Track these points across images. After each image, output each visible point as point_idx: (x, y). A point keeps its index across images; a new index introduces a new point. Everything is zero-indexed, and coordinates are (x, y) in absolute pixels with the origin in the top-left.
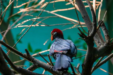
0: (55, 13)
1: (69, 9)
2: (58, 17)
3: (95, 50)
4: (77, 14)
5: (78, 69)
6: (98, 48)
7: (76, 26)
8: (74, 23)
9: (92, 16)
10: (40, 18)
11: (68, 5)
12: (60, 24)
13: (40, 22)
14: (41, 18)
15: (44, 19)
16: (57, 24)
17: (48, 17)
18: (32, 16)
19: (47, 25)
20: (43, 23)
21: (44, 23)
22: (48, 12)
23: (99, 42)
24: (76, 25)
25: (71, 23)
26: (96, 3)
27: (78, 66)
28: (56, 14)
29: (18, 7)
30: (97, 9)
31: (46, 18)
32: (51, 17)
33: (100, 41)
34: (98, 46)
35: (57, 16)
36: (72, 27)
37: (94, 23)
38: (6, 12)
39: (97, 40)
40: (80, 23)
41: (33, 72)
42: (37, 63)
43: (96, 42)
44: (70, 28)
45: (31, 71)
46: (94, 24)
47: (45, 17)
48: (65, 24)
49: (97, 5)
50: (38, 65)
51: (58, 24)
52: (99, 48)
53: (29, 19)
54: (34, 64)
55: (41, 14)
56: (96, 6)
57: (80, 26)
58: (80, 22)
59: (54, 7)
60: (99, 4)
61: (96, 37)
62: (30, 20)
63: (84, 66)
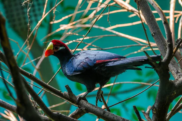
0: (114, 29)
1: (135, 23)
2: (117, 36)
3: (172, 84)
4: (145, 30)
5: (148, 114)
6: (176, 81)
7: (144, 49)
8: (142, 45)
9: (166, 33)
10: (90, 39)
11: (132, 17)
12: (121, 46)
13: (90, 44)
14: (91, 37)
15: (96, 39)
16: (115, 47)
17: (102, 36)
18: (77, 34)
19: (99, 48)
20: (93, 45)
21: (95, 46)
22: (102, 28)
23: (177, 72)
24: (144, 47)
25: (137, 45)
26: (175, 14)
27: (148, 110)
28: (114, 32)
29: (56, 22)
30: (176, 22)
31: (99, 38)
32: (106, 35)
33: (179, 71)
34: (176, 78)
35: (115, 34)
36: (139, 51)
37: (169, 43)
38: (37, 29)
39: (175, 70)
40: (149, 44)
41: (78, 120)
42: (85, 106)
43: (173, 72)
44: (136, 52)
45: (75, 119)
46: (169, 45)
47: (97, 36)
48: (128, 46)
49: (176, 16)
50: (85, 110)
51: (118, 47)
52: (178, 82)
53: (72, 40)
54: (79, 108)
55: (89, 31)
56: (175, 18)
57: (150, 49)
58: (151, 43)
59: (108, 20)
60: (179, 15)
61: (173, 64)
62: (74, 41)
63: (154, 109)
